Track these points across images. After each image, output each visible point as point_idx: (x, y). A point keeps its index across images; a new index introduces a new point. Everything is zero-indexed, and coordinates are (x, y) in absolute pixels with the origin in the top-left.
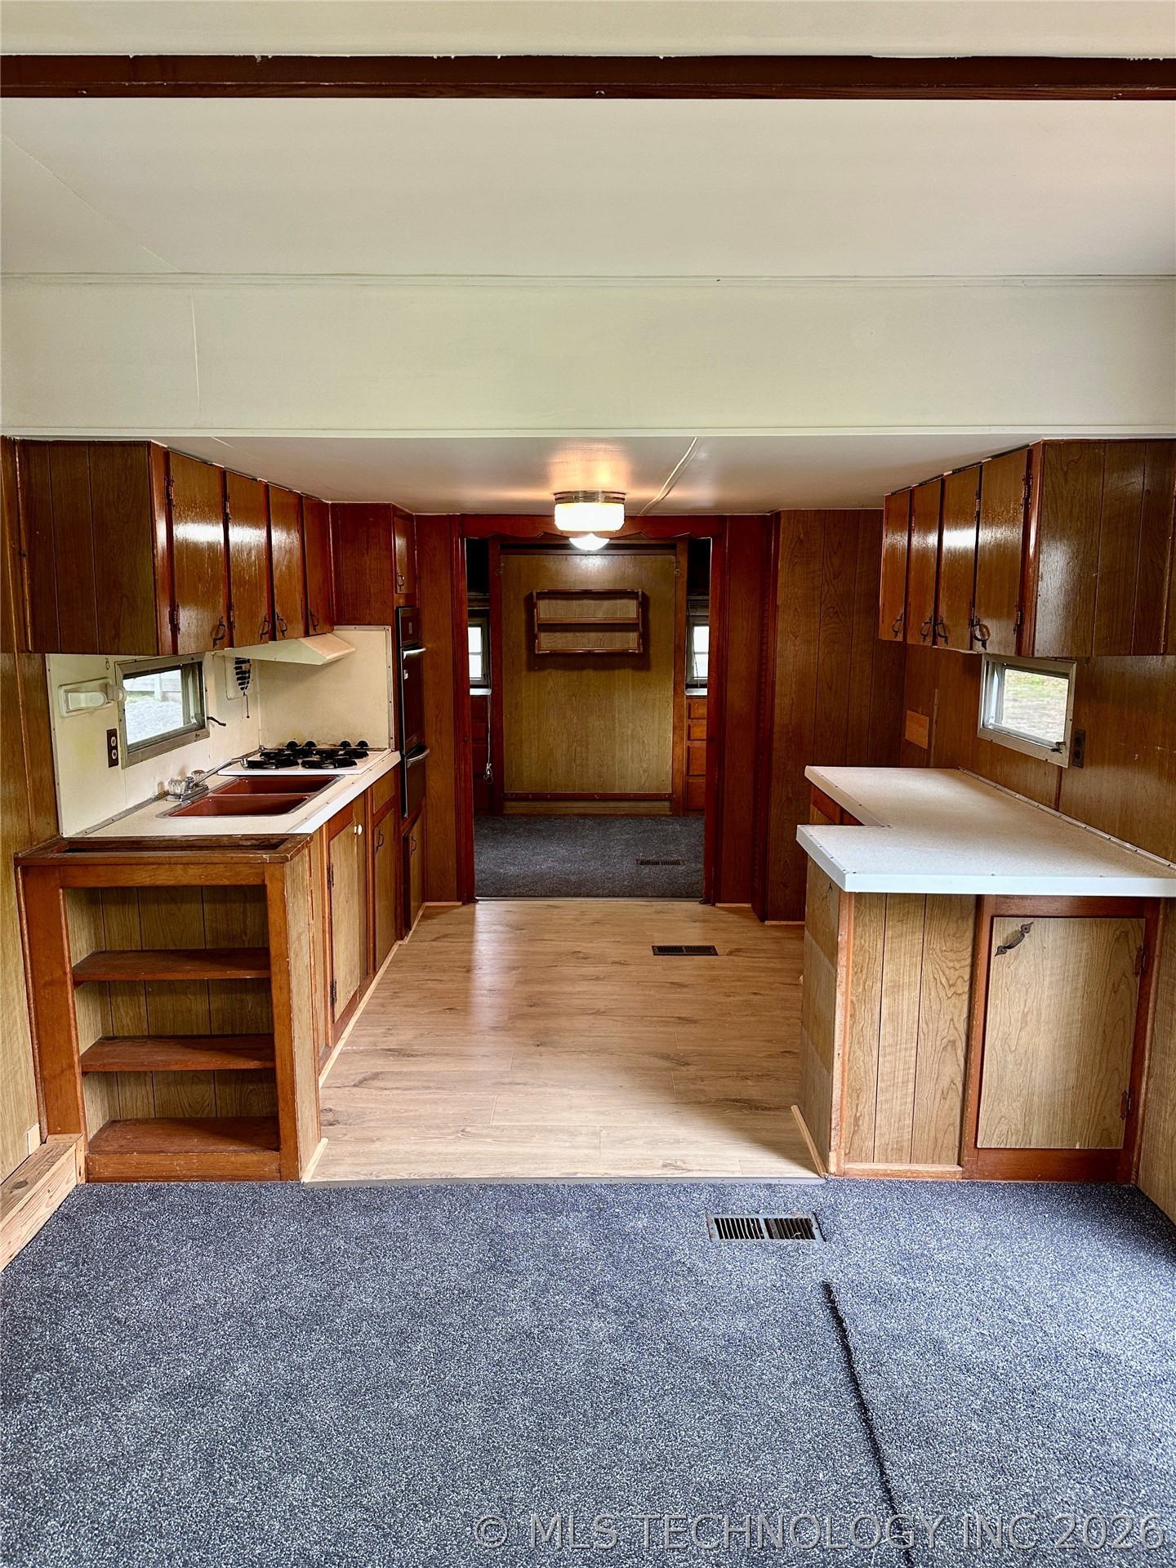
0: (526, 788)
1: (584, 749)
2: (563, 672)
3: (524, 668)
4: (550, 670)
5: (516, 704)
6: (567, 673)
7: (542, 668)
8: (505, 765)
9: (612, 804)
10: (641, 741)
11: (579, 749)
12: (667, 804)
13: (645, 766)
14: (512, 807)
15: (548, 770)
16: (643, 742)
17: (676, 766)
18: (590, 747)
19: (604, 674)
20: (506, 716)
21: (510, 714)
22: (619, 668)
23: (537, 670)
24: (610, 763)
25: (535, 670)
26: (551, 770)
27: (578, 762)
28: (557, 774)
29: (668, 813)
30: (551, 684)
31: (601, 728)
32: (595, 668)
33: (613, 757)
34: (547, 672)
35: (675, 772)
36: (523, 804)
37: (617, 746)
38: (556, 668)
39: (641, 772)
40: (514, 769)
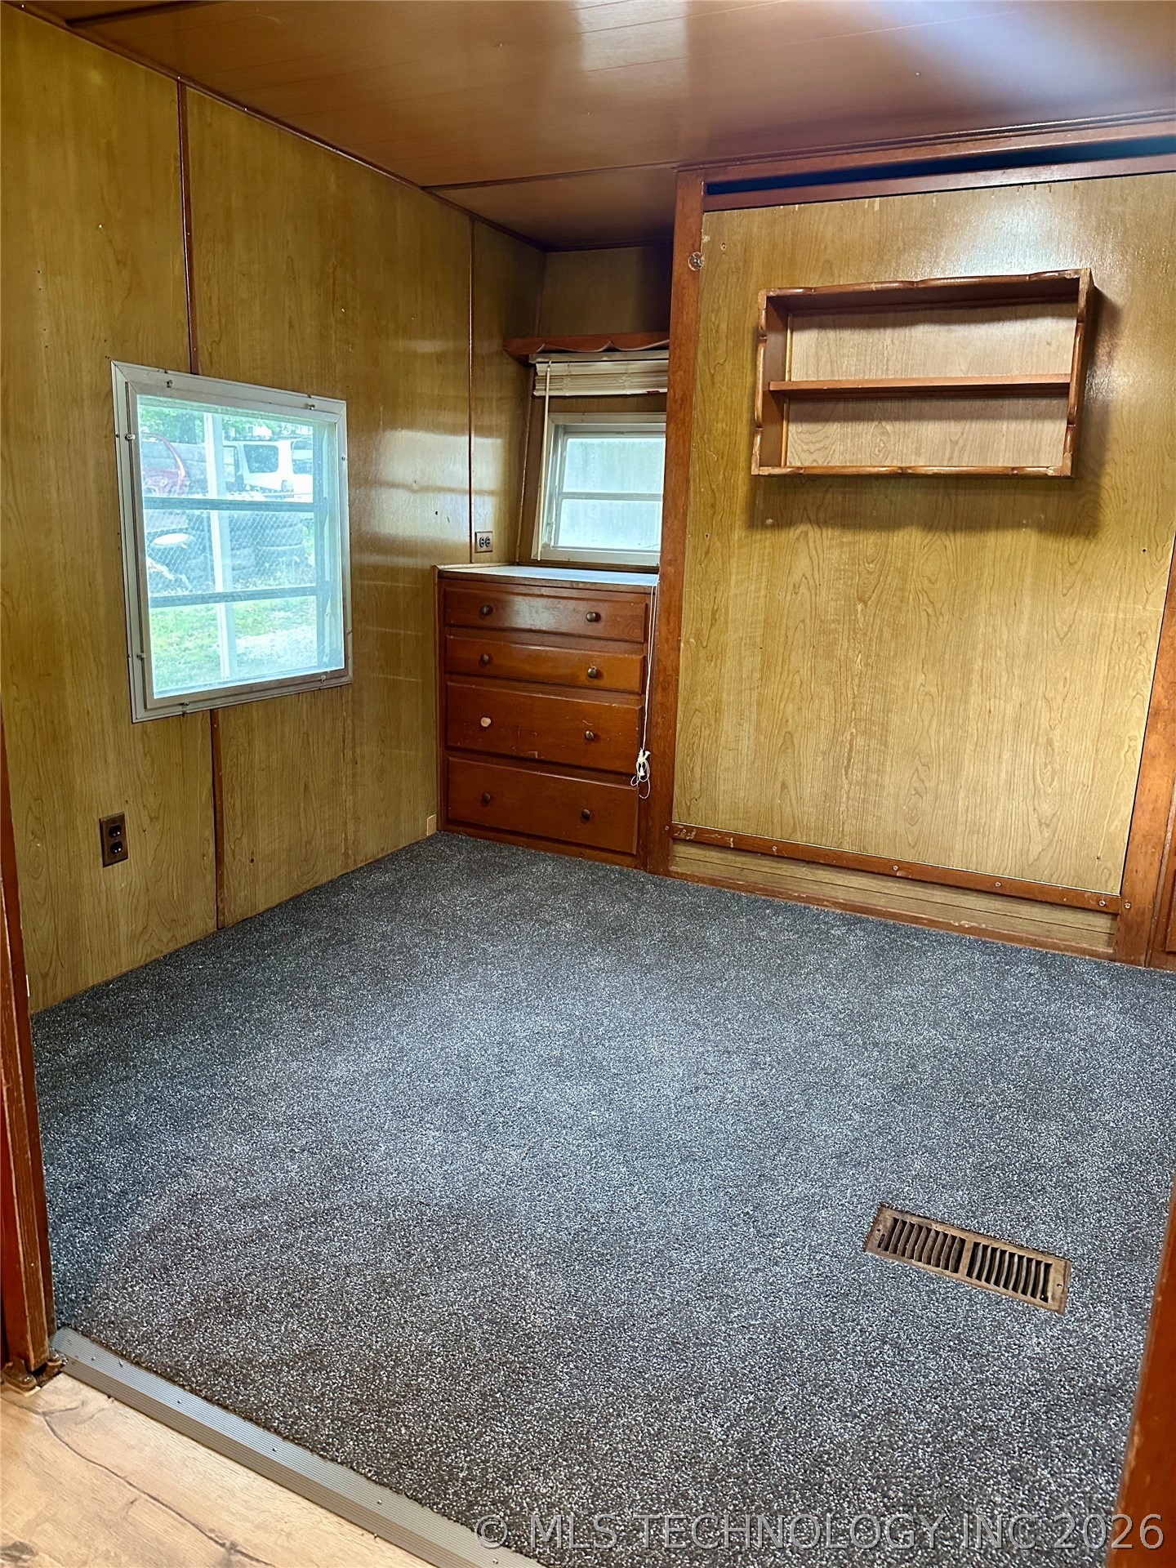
0: (723, 821)
1: (873, 743)
2: (837, 533)
3: (739, 519)
4: (802, 528)
5: (714, 613)
6: (848, 537)
7: (783, 522)
8: (678, 759)
9: (939, 896)
10: (1042, 740)
11: (860, 741)
12: (1102, 923)
13: (1046, 808)
14: (688, 859)
15: (778, 785)
16: (1050, 742)
17: (1143, 823)
18: (891, 739)
19: (956, 543)
20: (687, 642)
21: (698, 637)
22: (1000, 525)
23: (773, 526)
24: (944, 788)
25: (764, 527)
26: (784, 786)
27: (856, 775)
28: (800, 798)
29: (1102, 949)
30: (802, 564)
31: (928, 694)
32: (931, 524)
33: (955, 772)
34: (793, 533)
35: (1138, 838)
36: (714, 855)
37: (970, 747)
38: (820, 523)
39: (1034, 824)
40: (697, 770)
